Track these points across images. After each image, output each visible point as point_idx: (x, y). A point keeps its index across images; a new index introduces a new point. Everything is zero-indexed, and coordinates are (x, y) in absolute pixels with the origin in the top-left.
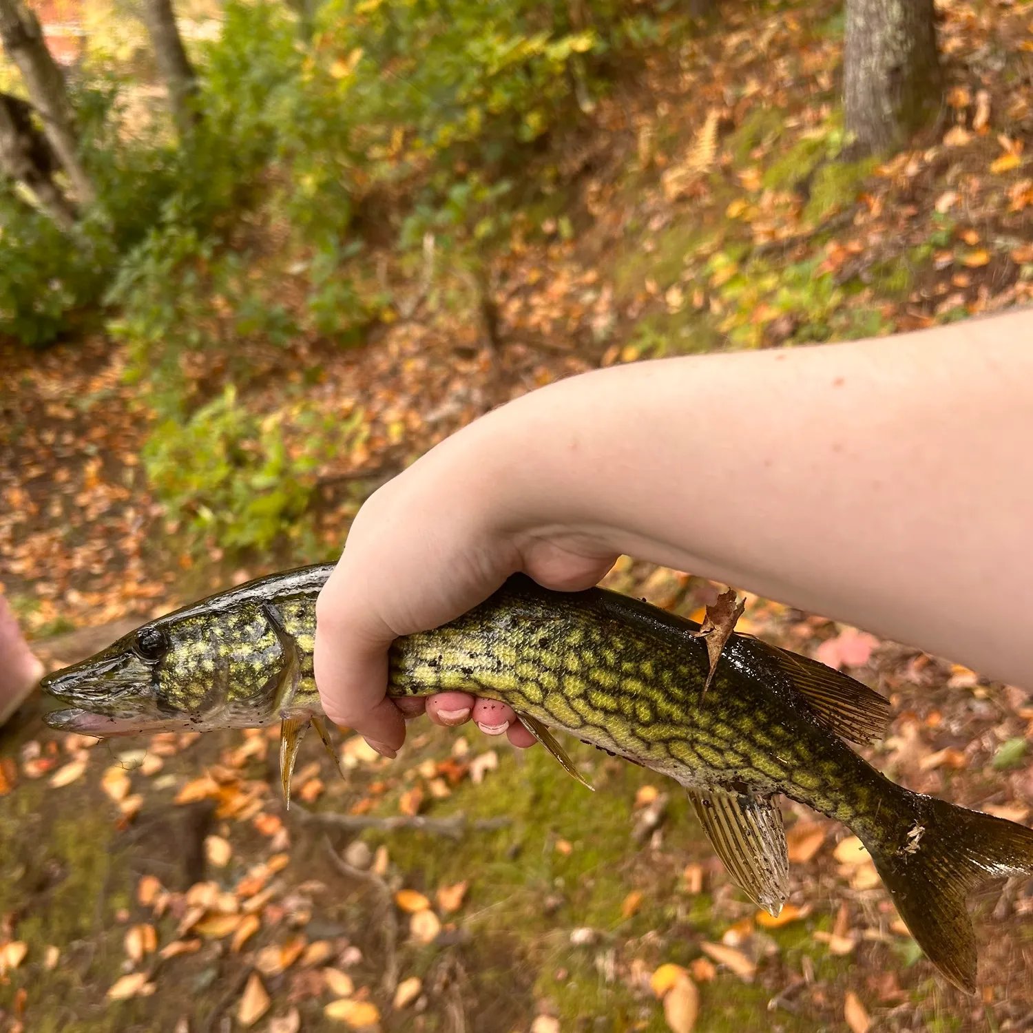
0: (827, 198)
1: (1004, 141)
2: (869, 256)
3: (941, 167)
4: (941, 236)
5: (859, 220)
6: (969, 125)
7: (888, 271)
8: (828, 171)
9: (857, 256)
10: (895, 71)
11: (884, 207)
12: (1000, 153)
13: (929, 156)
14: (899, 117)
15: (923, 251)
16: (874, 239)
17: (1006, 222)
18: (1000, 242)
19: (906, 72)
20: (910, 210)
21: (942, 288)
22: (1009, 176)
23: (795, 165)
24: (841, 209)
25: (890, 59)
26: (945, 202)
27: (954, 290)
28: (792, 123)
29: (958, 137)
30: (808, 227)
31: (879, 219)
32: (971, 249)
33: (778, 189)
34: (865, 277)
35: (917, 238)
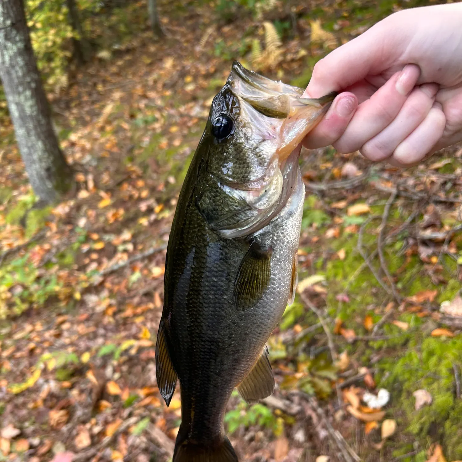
0: (33, 226)
1: (102, 194)
2: (54, 250)
3: (78, 207)
4: (82, 238)
5: (48, 234)
6: (87, 188)
7: (63, 256)
8: (32, 214)
9: (48, 251)
10: (48, 170)
11: (58, 227)
12: (101, 199)
13: (72, 203)
14: (57, 188)
15: (76, 245)
16: (55, 242)
17: (108, 228)
18: (107, 237)
19: (53, 169)
20: (68, 228)
21: (87, 261)
22: (106, 208)
23: (18, 212)
24: (40, 230)
25: (44, 165)
26: (82, 222)
27: (92, 261)
28: (15, 193)
29: (83, 194)
30: (27, 239)
31: (57, 233)
32: (96, 241)
33: (12, 223)
34: (54, 260)
35: (74, 239)
